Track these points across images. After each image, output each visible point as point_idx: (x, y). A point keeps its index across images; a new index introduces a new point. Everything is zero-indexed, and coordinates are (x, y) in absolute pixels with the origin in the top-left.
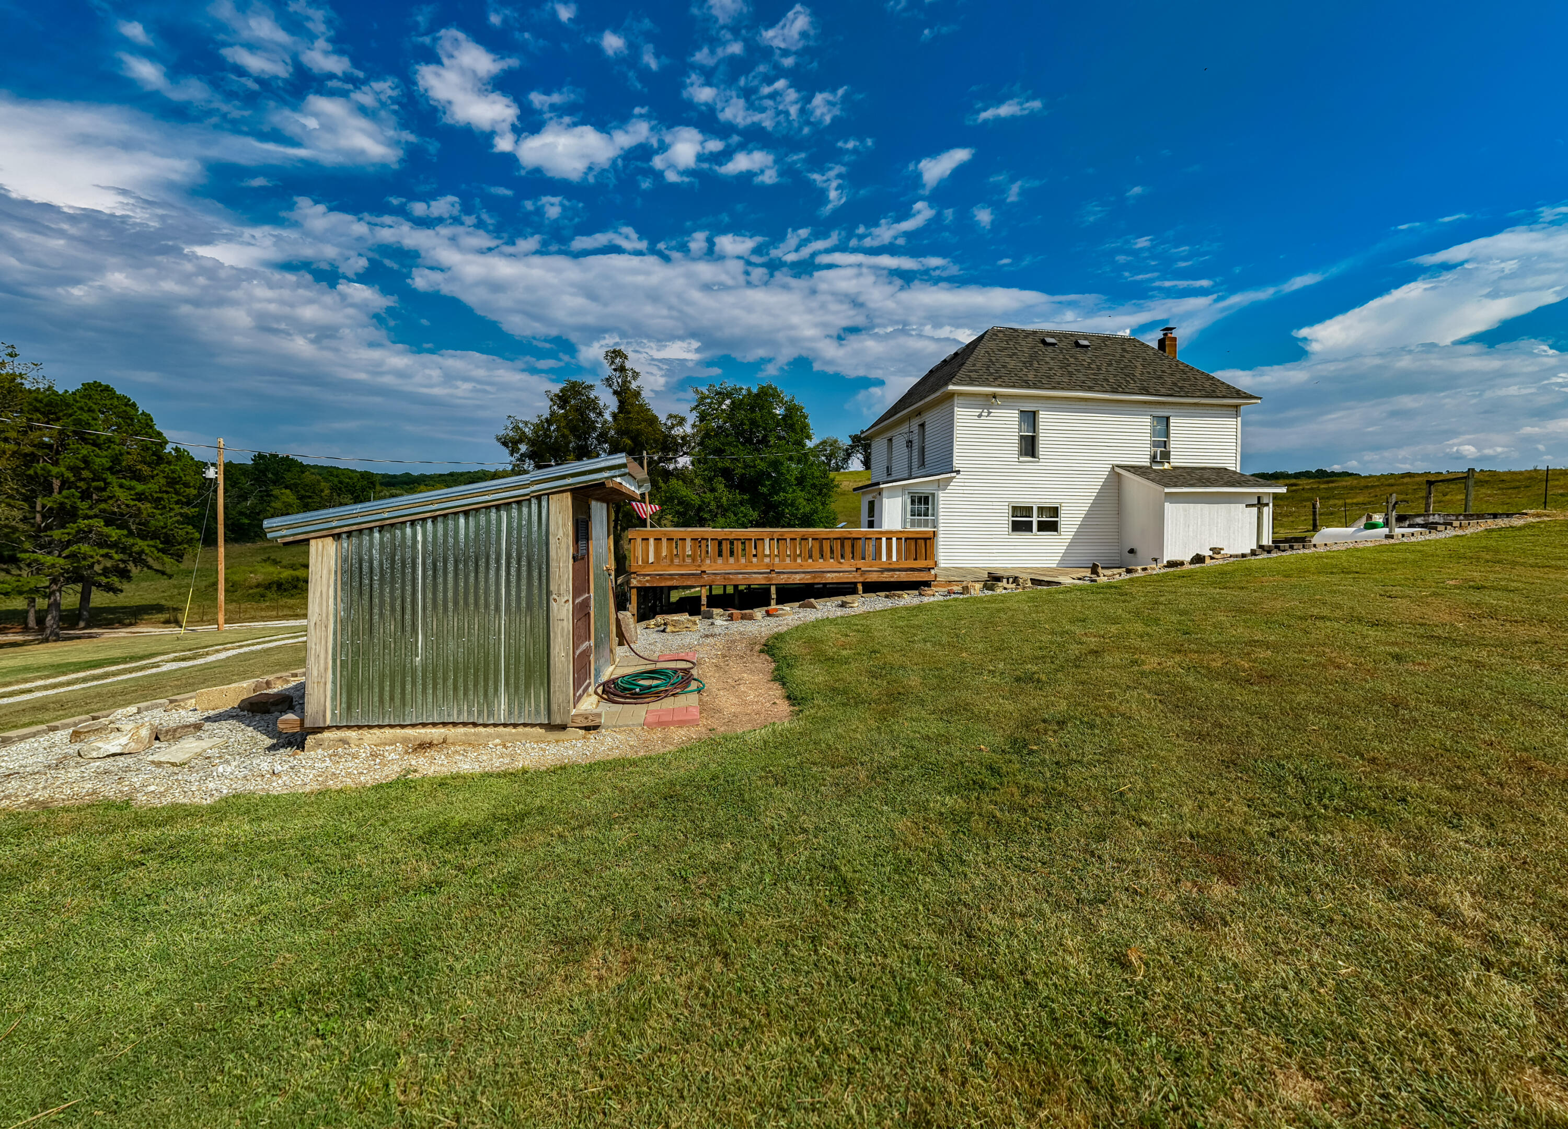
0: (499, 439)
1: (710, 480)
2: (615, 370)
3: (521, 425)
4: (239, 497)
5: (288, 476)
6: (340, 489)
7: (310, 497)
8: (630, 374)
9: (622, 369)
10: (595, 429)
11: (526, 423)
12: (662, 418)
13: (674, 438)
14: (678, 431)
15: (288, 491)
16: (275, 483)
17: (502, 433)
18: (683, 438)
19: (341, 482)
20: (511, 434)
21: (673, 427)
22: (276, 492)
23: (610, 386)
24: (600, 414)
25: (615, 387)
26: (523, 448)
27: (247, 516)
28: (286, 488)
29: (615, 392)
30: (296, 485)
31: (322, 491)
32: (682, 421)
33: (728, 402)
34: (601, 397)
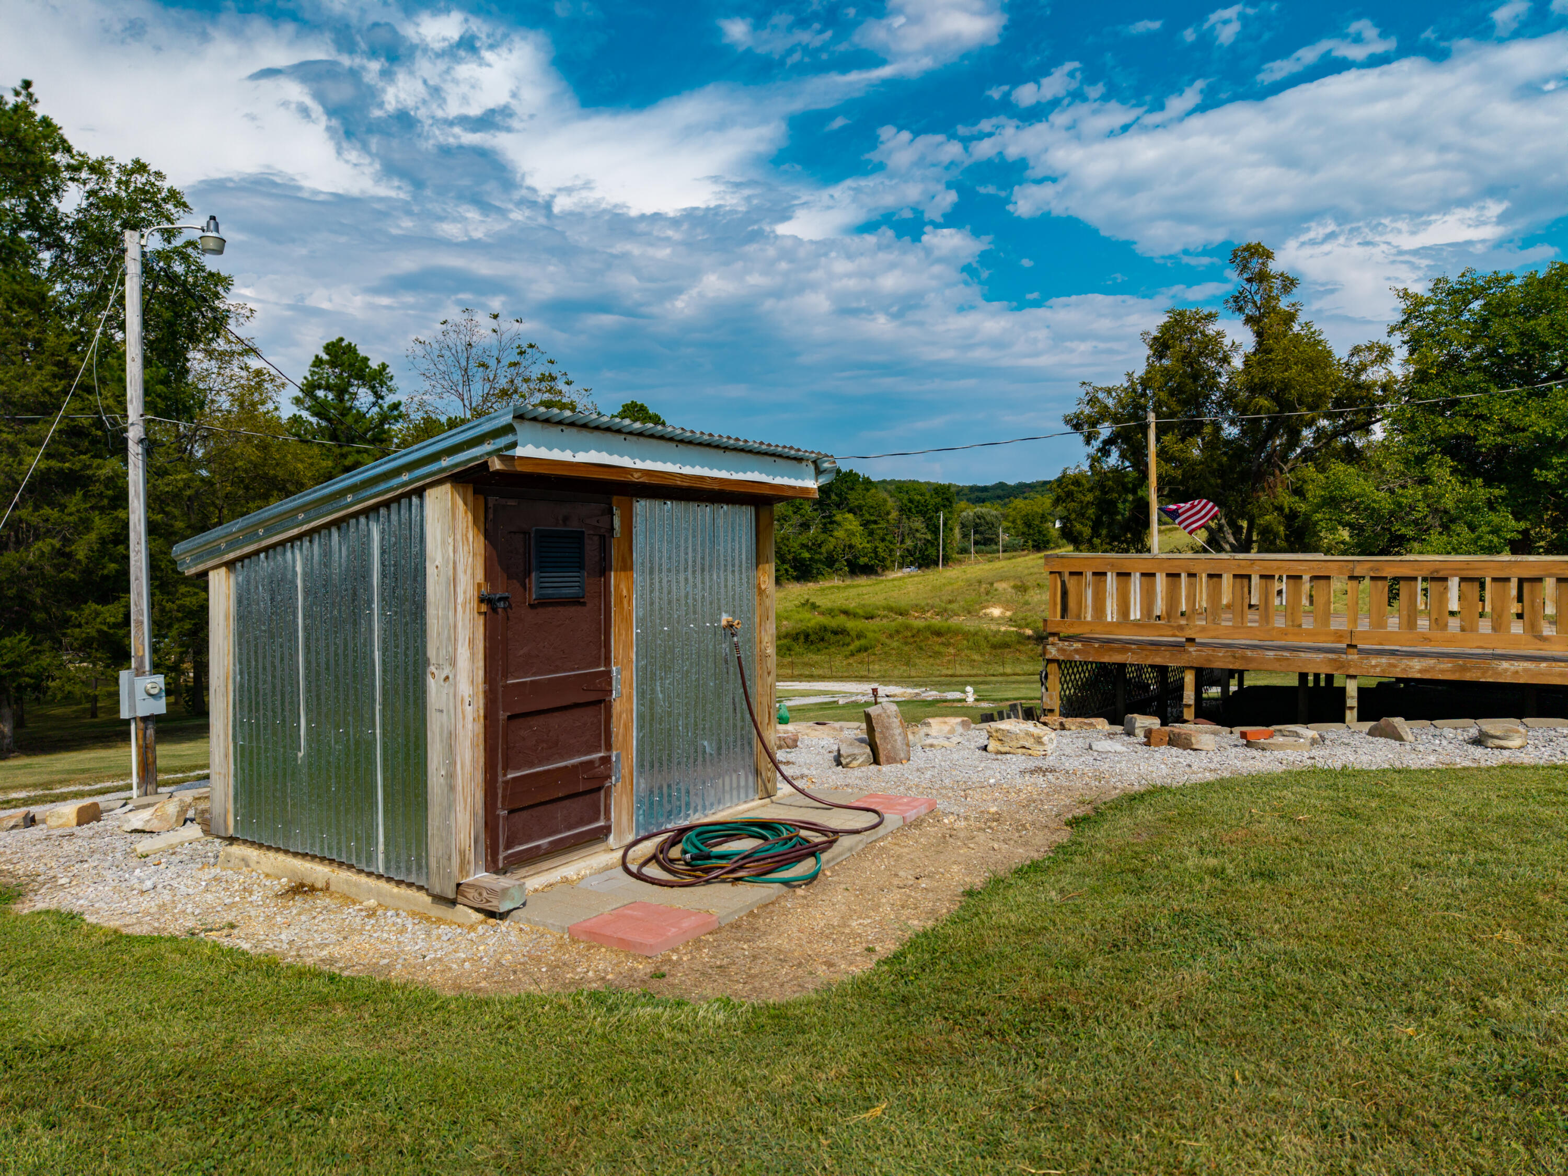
0: (1067, 421)
1: (1420, 460)
2: (1249, 280)
3: (1101, 395)
4: (801, 525)
5: (852, 496)
6: (910, 510)
7: (875, 522)
8: (1277, 283)
9: (1262, 277)
10: (1216, 385)
11: (1109, 391)
12: (1341, 353)
13: (1368, 387)
14: (1375, 374)
15: (850, 516)
16: (838, 506)
17: (1072, 410)
18: (1384, 388)
19: (911, 501)
20: (1087, 410)
21: (1363, 368)
22: (838, 518)
23: (1240, 309)
24: (1225, 360)
25: (1250, 310)
26: (1105, 430)
27: (809, 549)
28: (850, 511)
29: (1249, 320)
30: (860, 508)
31: (888, 513)
32: (1384, 354)
33: (1476, 305)
34: (1227, 332)
